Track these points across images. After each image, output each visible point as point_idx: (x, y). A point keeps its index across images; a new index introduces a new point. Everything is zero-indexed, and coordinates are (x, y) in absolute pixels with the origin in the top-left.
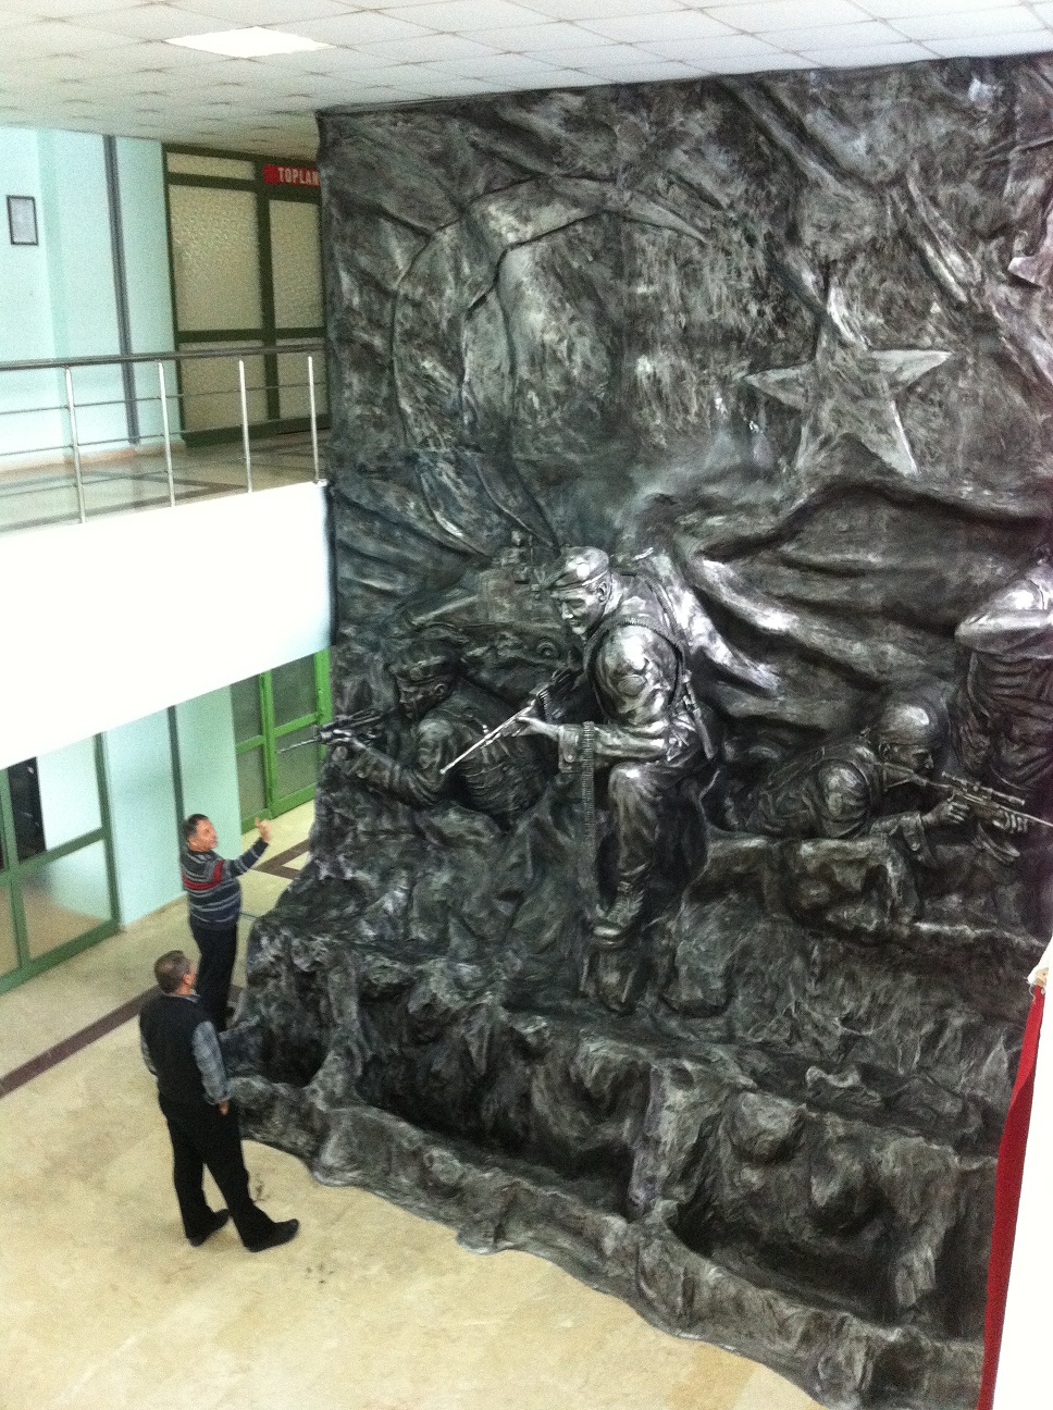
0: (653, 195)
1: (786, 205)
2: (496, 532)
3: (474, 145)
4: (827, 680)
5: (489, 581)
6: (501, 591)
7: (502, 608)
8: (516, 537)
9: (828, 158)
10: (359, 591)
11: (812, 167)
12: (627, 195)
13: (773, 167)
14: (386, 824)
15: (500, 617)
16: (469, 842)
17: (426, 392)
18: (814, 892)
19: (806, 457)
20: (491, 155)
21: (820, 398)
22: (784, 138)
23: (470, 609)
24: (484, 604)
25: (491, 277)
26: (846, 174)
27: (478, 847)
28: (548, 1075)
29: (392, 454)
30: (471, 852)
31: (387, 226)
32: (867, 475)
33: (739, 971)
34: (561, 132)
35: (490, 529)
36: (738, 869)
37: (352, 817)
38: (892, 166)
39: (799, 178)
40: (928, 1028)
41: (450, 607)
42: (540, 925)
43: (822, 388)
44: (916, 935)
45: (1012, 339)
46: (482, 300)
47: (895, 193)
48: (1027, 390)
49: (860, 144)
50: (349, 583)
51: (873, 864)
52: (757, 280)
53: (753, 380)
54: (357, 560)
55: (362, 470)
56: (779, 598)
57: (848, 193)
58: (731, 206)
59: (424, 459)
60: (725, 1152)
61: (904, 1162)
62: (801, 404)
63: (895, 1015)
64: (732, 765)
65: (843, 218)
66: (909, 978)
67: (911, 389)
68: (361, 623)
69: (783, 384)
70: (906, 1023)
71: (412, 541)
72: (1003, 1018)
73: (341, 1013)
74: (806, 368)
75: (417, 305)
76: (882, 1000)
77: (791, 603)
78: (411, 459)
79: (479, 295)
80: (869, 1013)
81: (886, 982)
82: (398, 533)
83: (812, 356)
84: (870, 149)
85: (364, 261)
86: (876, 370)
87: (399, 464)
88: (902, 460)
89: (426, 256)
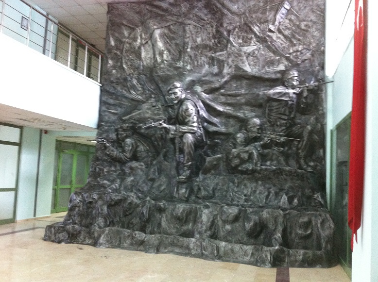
0: (190, 19)
1: (220, 19)
2: (147, 95)
3: (147, 9)
4: (232, 122)
5: (145, 106)
6: (149, 109)
7: (148, 113)
8: (153, 96)
9: (229, 10)
10: (107, 113)
11: (226, 11)
12: (184, 18)
13: (217, 12)
14: (113, 169)
15: (147, 115)
16: (139, 168)
17: (131, 63)
18: (236, 161)
19: (226, 70)
20: (151, 11)
21: (228, 58)
22: (219, 6)
23: (139, 114)
24: (143, 112)
25: (150, 37)
26: (233, 13)
27: (141, 169)
28: (166, 216)
29: (120, 78)
30: (139, 171)
31: (123, 27)
32: (240, 73)
33: (216, 189)
34: (169, 7)
35: (146, 95)
36: (215, 163)
37: (102, 168)
38: (243, 11)
39: (223, 14)
40: (266, 194)
41: (134, 114)
42: (161, 185)
43: (229, 55)
44: (261, 170)
45: (270, 42)
46: (147, 43)
47: (244, 16)
48: (274, 52)
49: (236, 7)
50: (105, 111)
51: (250, 152)
52: (213, 35)
53: (213, 55)
54: (107, 106)
55: (112, 82)
56: (220, 103)
57: (233, 16)
58: (208, 20)
59: (129, 79)
60: (220, 223)
61: (269, 214)
62: (225, 59)
63: (258, 192)
64: (209, 145)
65: (232, 22)
66: (260, 182)
67: (249, 54)
68: (107, 122)
69: (220, 55)
70: (260, 193)
71: (124, 100)
72: (284, 190)
73: (102, 210)
74: (225, 52)
75: (130, 44)
76: (254, 189)
77: (224, 104)
78: (125, 79)
79: (146, 41)
80: (251, 193)
81: (255, 184)
82: (120, 98)
83: (226, 50)
84: (238, 8)
85: (117, 35)
86: (241, 51)
87: (122, 81)
88: (248, 69)
89: (133, 34)
